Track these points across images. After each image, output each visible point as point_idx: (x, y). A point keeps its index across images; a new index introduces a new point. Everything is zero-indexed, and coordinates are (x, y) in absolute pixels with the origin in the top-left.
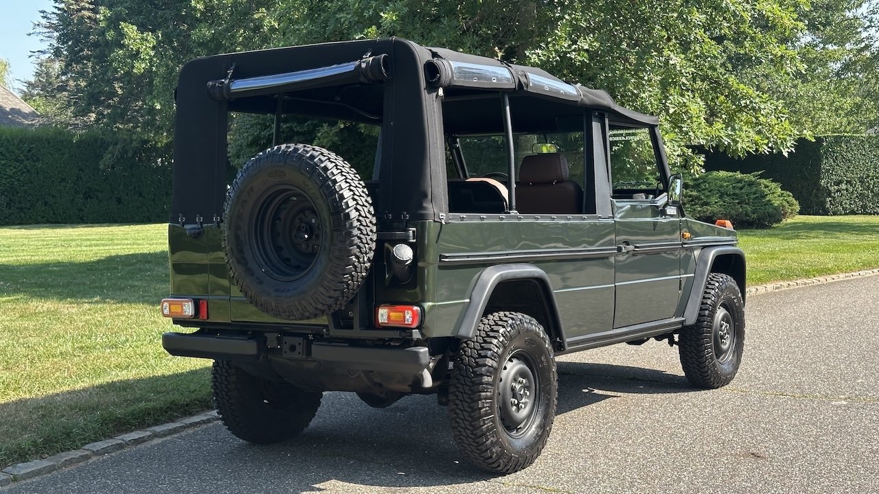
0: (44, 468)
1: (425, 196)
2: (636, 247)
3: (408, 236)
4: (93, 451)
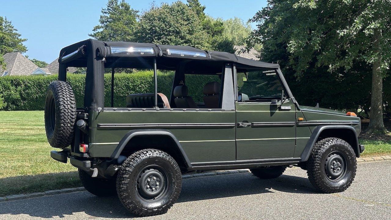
2: (253, 124)
3: (84, 117)
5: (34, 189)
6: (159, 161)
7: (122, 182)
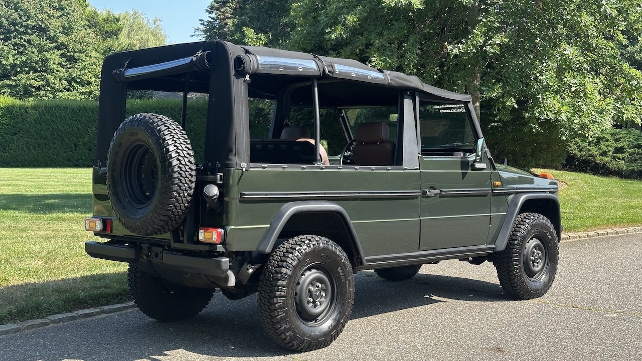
0: (11, 329)
1: (231, 151)
2: (441, 191)
3: (216, 179)
4: (52, 321)
5: (27, 313)
6: (327, 256)
7: (277, 293)
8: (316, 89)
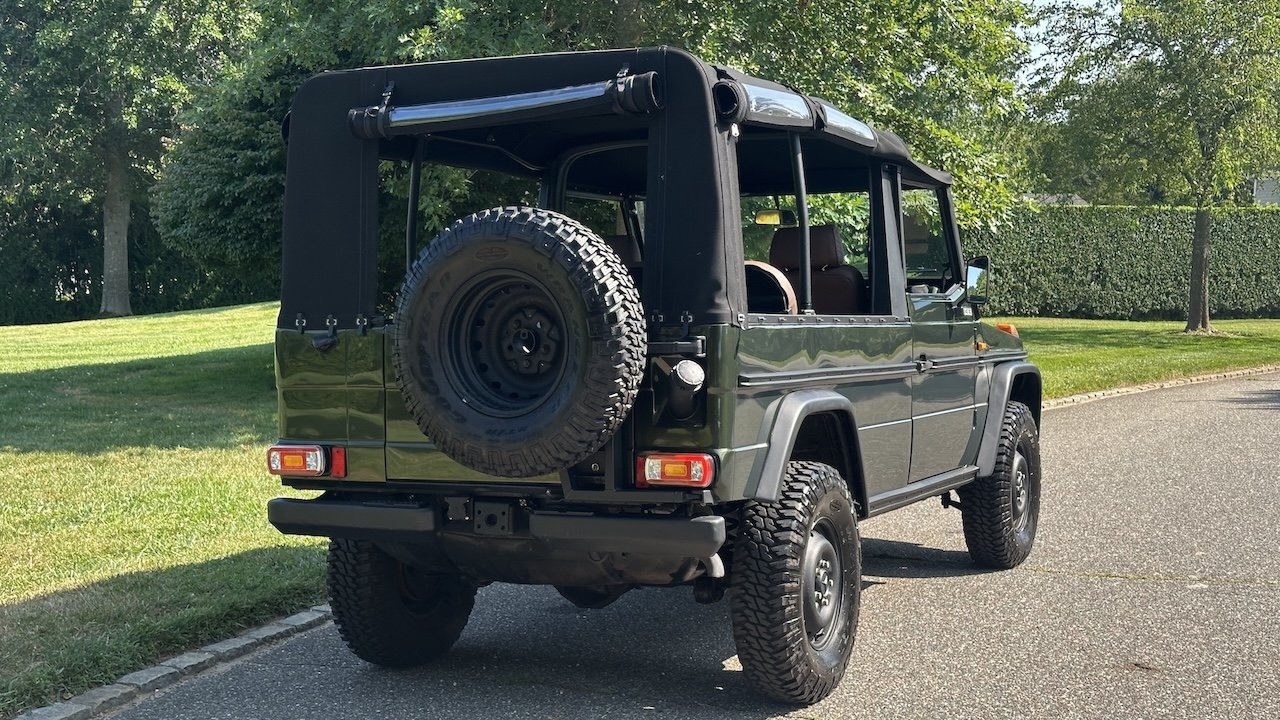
1: (718, 287)
2: (935, 363)
3: (697, 348)
4: (138, 687)
6: (836, 502)
7: (784, 585)
8: (800, 156)
